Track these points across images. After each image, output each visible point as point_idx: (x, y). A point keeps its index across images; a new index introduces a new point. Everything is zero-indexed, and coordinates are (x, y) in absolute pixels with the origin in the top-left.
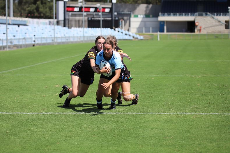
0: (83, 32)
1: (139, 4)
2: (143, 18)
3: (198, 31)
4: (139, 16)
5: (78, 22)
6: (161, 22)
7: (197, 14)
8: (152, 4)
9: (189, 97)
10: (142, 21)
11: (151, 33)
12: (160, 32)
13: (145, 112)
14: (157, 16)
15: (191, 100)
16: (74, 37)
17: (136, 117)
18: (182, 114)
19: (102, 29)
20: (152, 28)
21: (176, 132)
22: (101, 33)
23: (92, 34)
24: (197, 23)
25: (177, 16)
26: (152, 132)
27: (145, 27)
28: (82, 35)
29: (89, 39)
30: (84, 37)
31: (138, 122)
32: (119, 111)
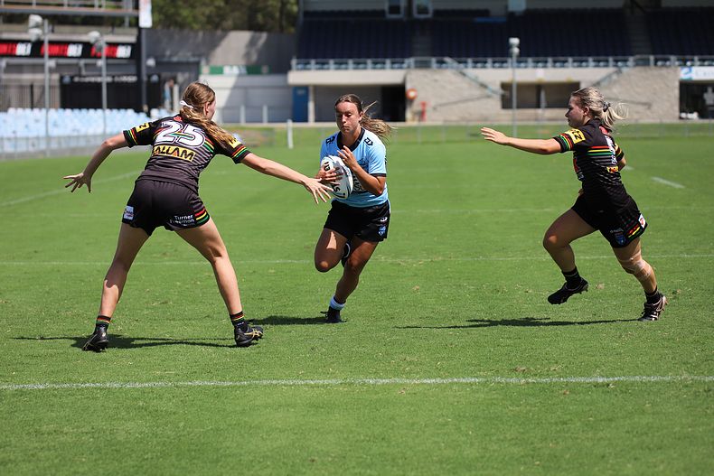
0: (47, 122)
1: (226, 31)
2: (240, 75)
3: (417, 118)
4: (227, 70)
5: (28, 91)
6: (297, 88)
7: (411, 61)
8: (269, 31)
9: (386, 328)
10: (235, 87)
11: (266, 125)
12: (294, 121)
13: (246, 380)
14: (284, 69)
15: (394, 338)
16: (16, 138)
17: (218, 394)
18: (364, 384)
19: (108, 111)
20: (270, 108)
21: (345, 439)
22: (105, 126)
23: (74, 130)
24: (413, 90)
25: (346, 69)
26: (268, 442)
27: (247, 107)
28: (42, 133)
29: (64, 146)
30: (48, 138)
31: (224, 410)
32: (161, 378)
